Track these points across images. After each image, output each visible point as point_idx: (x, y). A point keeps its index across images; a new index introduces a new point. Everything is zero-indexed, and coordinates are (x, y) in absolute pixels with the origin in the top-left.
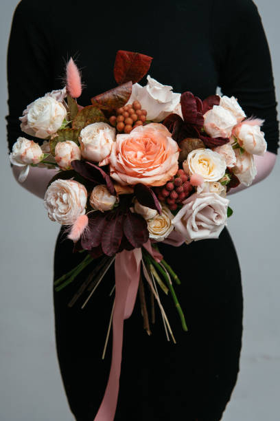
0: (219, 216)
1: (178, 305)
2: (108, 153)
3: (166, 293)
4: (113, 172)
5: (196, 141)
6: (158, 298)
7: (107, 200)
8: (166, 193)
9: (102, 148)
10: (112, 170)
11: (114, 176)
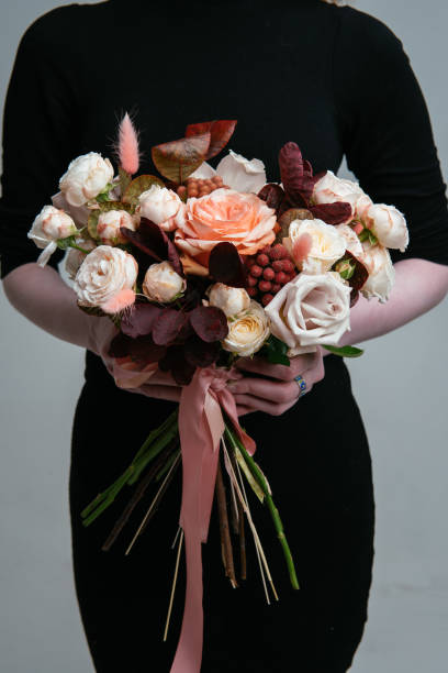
0: (336, 308)
1: (282, 535)
2: (173, 213)
3: (262, 500)
4: (178, 238)
5: (302, 212)
6: (247, 509)
7: (168, 279)
8: (257, 270)
9: (165, 203)
10: (177, 235)
11: (181, 242)
